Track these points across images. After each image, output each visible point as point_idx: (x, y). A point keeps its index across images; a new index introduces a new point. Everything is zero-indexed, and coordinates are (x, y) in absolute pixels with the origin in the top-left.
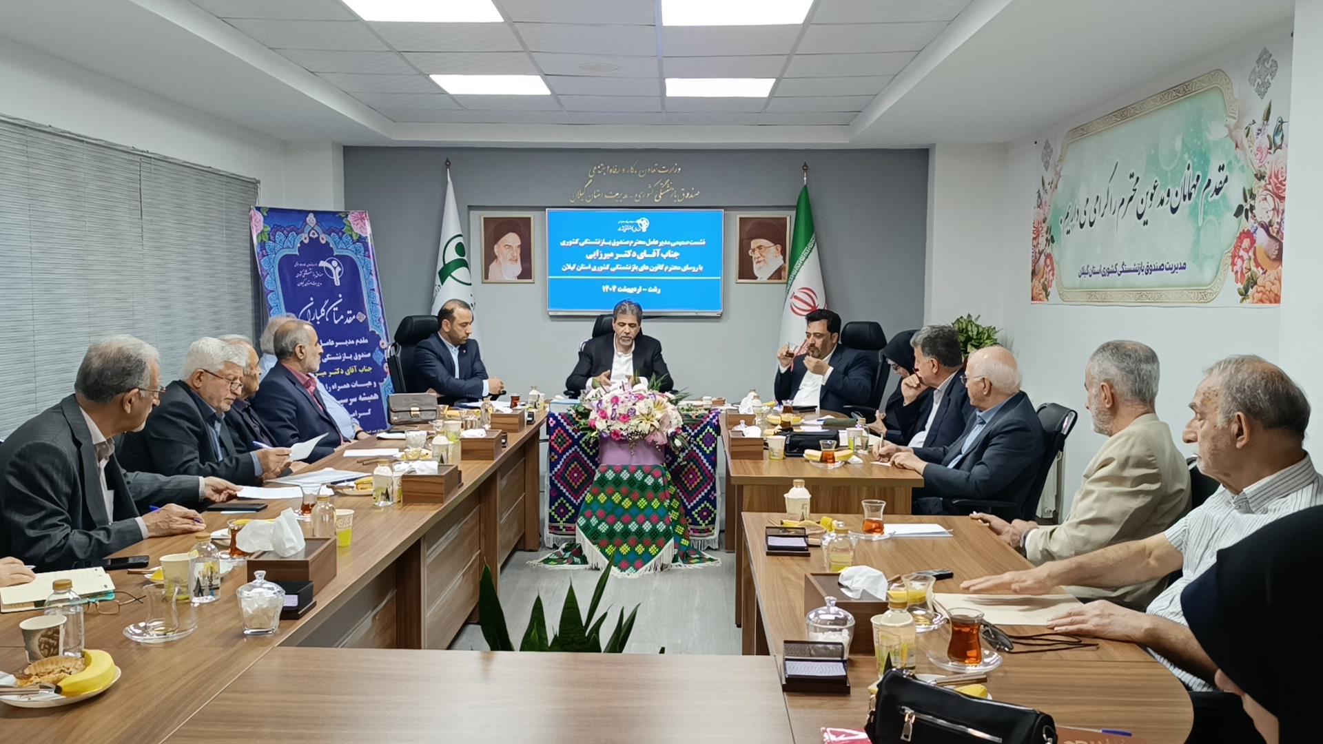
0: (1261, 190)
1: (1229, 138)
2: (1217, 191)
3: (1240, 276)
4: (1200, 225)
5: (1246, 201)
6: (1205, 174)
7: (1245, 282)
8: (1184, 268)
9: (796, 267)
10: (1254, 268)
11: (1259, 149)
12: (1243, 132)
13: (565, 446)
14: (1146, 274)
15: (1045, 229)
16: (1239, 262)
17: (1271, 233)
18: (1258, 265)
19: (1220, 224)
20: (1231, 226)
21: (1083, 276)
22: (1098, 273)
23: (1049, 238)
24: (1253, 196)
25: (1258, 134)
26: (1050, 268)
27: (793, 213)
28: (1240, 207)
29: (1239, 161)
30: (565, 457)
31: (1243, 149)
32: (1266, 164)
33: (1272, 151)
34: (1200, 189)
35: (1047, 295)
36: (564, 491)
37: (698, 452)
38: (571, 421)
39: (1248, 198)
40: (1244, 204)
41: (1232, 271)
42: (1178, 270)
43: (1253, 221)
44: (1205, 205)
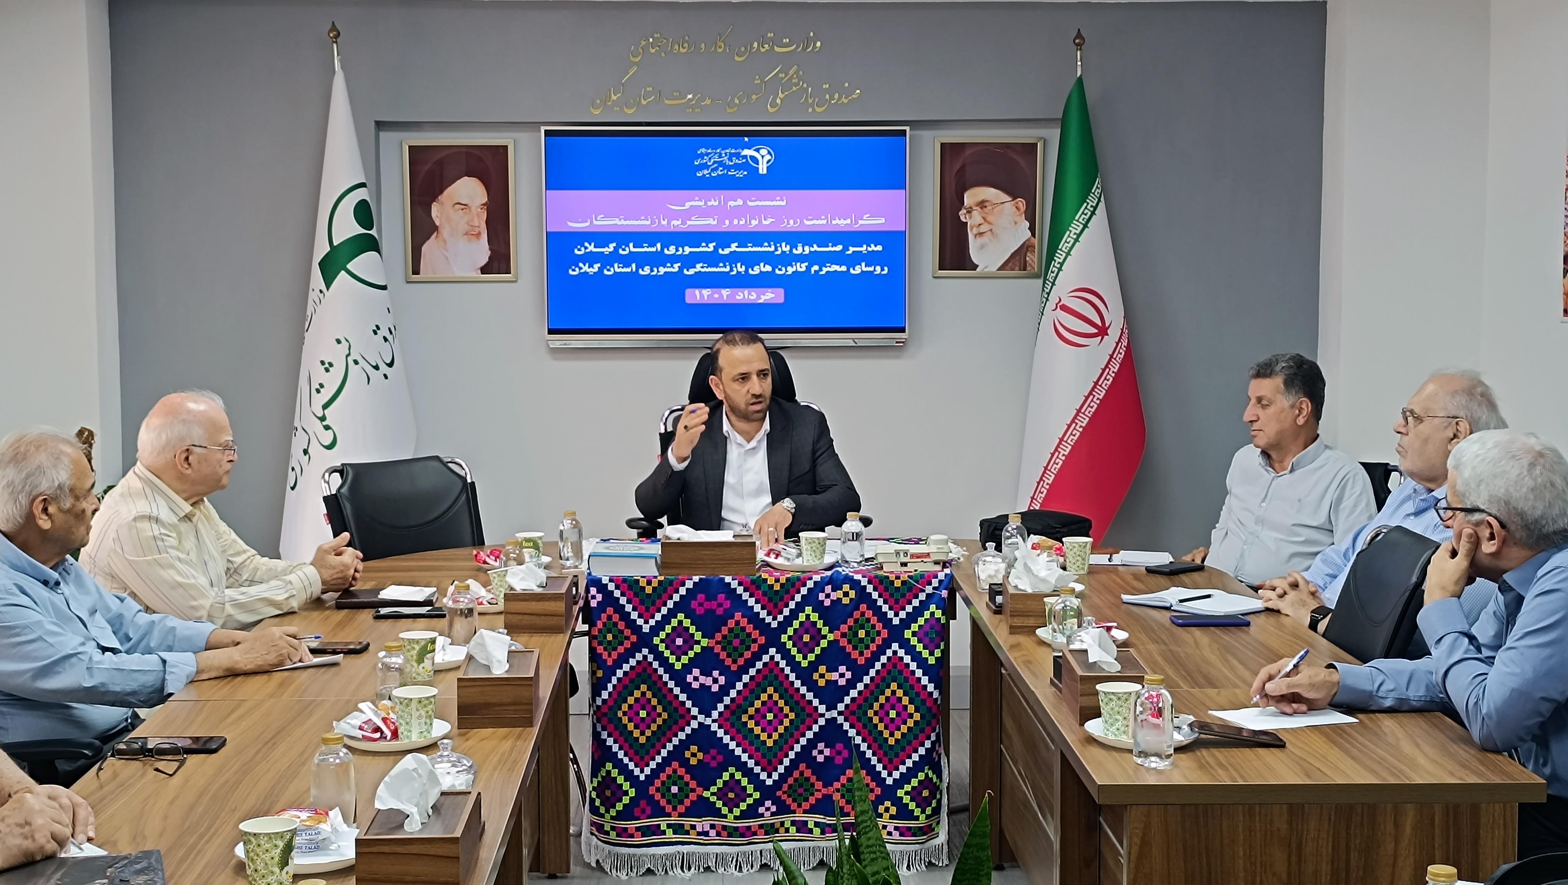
9: (1062, 247)
13: (621, 649)
27: (1054, 134)
30: (620, 673)
36: (615, 748)
37: (907, 659)
38: (636, 595)
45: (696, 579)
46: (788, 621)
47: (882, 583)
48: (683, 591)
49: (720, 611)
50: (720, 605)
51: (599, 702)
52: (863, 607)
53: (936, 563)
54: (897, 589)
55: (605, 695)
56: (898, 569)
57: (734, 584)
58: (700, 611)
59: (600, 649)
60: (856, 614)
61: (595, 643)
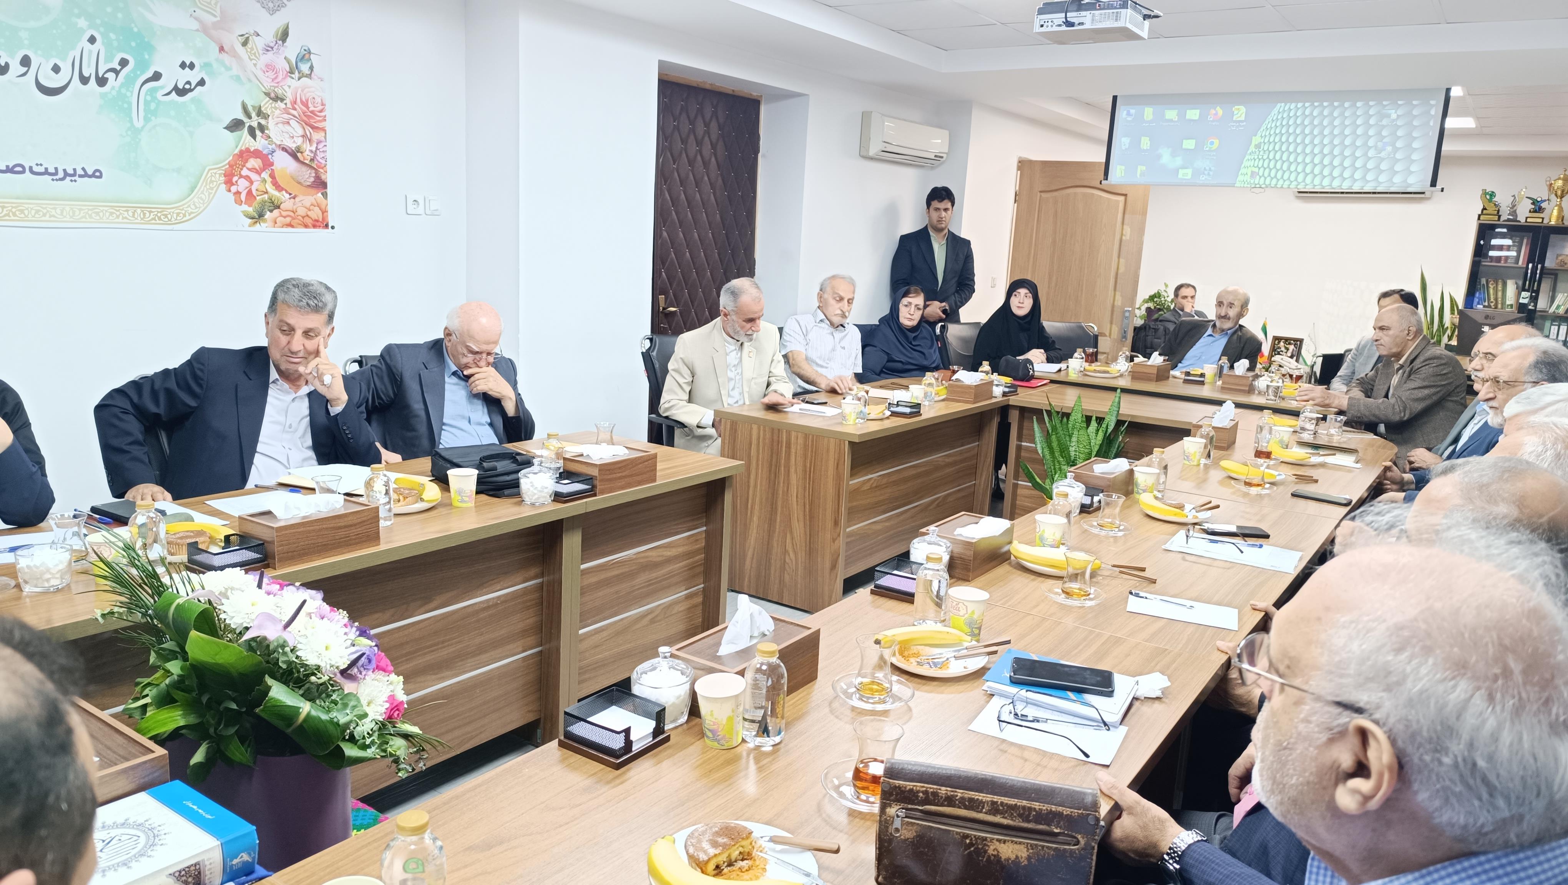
0: (282, 112)
1: (199, 33)
2: (181, 92)
3: (247, 197)
4: (138, 124)
5: (247, 117)
6: (142, 65)
7: (255, 204)
8: (100, 177)
10: (273, 192)
11: (270, 67)
12: (235, 38)
16: (244, 182)
17: (301, 158)
18: (279, 188)
19: (191, 133)
24: (260, 113)
25: (268, 51)
28: (237, 121)
29: (228, 69)
31: (236, 56)
32: (286, 88)
33: (296, 76)
34: (130, 80)
39: (254, 115)
40: (245, 120)
41: (229, 191)
42: (76, 178)
43: (267, 142)
44: (147, 103)
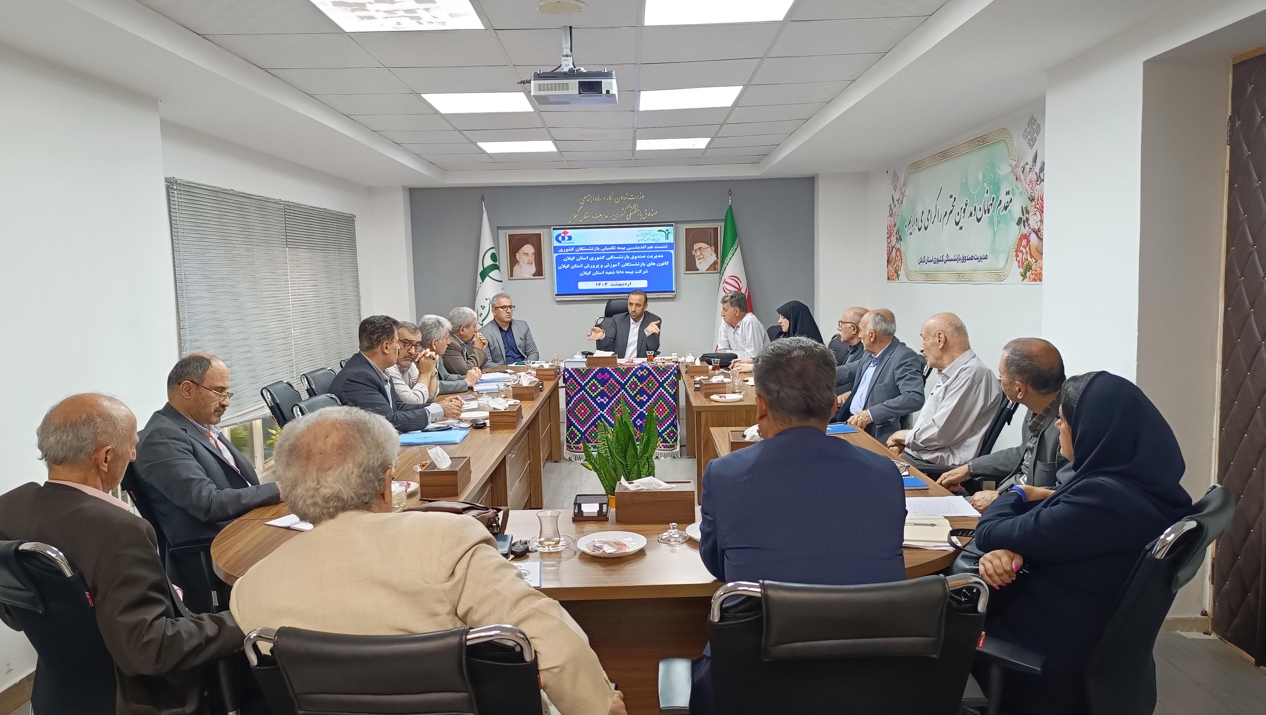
0: (1033, 208)
1: (1012, 173)
2: (1006, 208)
3: (1021, 264)
4: (995, 230)
5: (1023, 215)
6: (998, 197)
7: (1024, 268)
8: (987, 259)
9: (726, 262)
10: (1029, 259)
11: (1031, 181)
12: (1020, 170)
13: (575, 391)
14: (963, 262)
15: (895, 231)
16: (1021, 255)
17: (1040, 236)
18: (1032, 257)
19: (1008, 230)
20: (1015, 231)
21: (922, 263)
22: (931, 261)
23: (898, 237)
24: (1028, 212)
25: (1030, 171)
26: (899, 258)
27: (723, 224)
28: (1020, 219)
29: (1018, 189)
30: (575, 399)
31: (1021, 181)
32: (1035, 191)
33: (1038, 183)
34: (995, 207)
35: (898, 276)
36: (574, 422)
37: (665, 393)
38: (580, 374)
39: (1025, 213)
40: (1022, 217)
41: (1017, 260)
42: (982, 260)
43: (1028, 228)
44: (998, 217)
45: (598, 368)
46: (627, 381)
47: (656, 368)
48: (594, 372)
49: (606, 378)
50: (606, 376)
51: (569, 407)
52: (651, 376)
53: (674, 362)
54: (661, 371)
55: (570, 405)
56: (661, 364)
57: (610, 370)
58: (600, 378)
59: (568, 391)
60: (649, 379)
61: (567, 389)
